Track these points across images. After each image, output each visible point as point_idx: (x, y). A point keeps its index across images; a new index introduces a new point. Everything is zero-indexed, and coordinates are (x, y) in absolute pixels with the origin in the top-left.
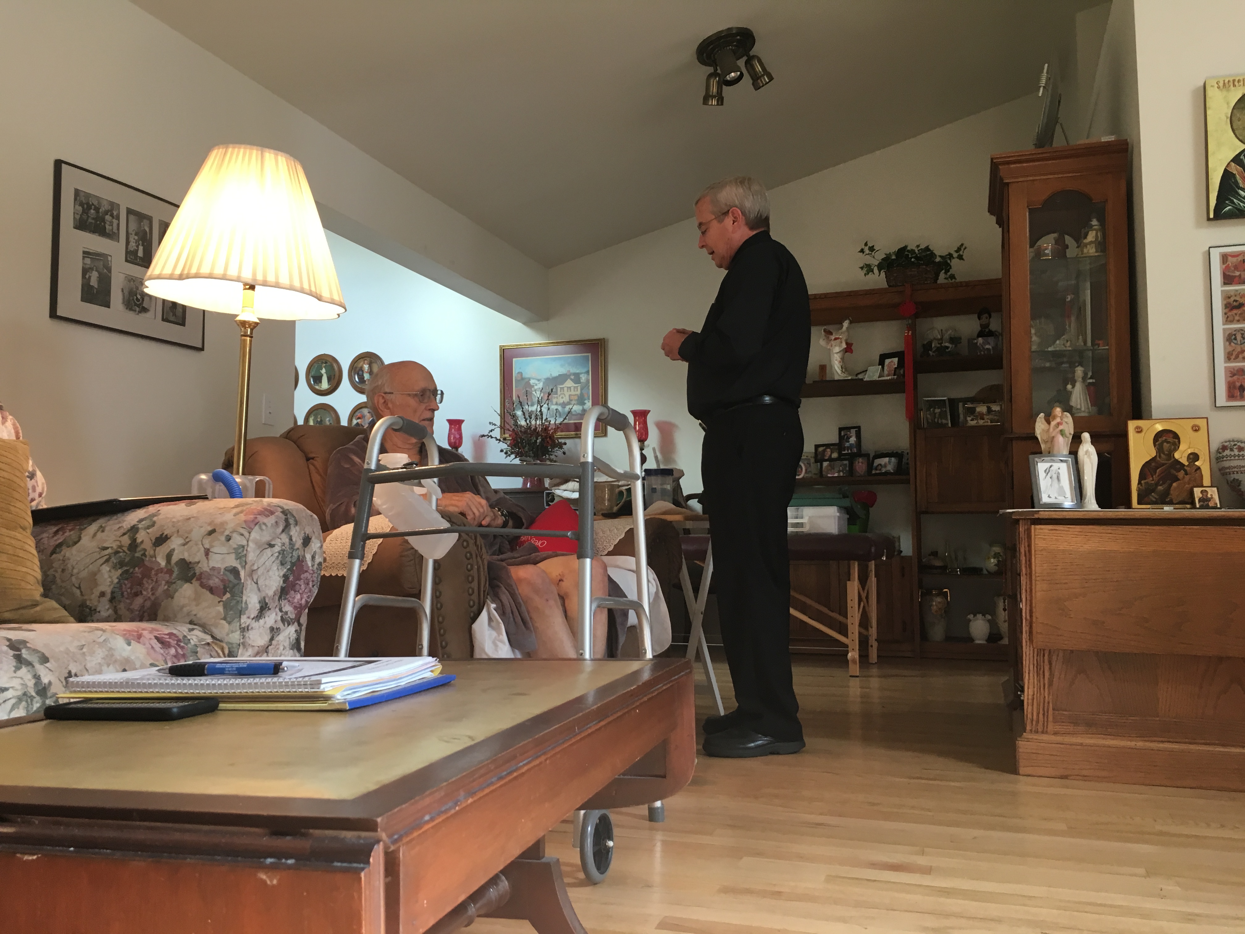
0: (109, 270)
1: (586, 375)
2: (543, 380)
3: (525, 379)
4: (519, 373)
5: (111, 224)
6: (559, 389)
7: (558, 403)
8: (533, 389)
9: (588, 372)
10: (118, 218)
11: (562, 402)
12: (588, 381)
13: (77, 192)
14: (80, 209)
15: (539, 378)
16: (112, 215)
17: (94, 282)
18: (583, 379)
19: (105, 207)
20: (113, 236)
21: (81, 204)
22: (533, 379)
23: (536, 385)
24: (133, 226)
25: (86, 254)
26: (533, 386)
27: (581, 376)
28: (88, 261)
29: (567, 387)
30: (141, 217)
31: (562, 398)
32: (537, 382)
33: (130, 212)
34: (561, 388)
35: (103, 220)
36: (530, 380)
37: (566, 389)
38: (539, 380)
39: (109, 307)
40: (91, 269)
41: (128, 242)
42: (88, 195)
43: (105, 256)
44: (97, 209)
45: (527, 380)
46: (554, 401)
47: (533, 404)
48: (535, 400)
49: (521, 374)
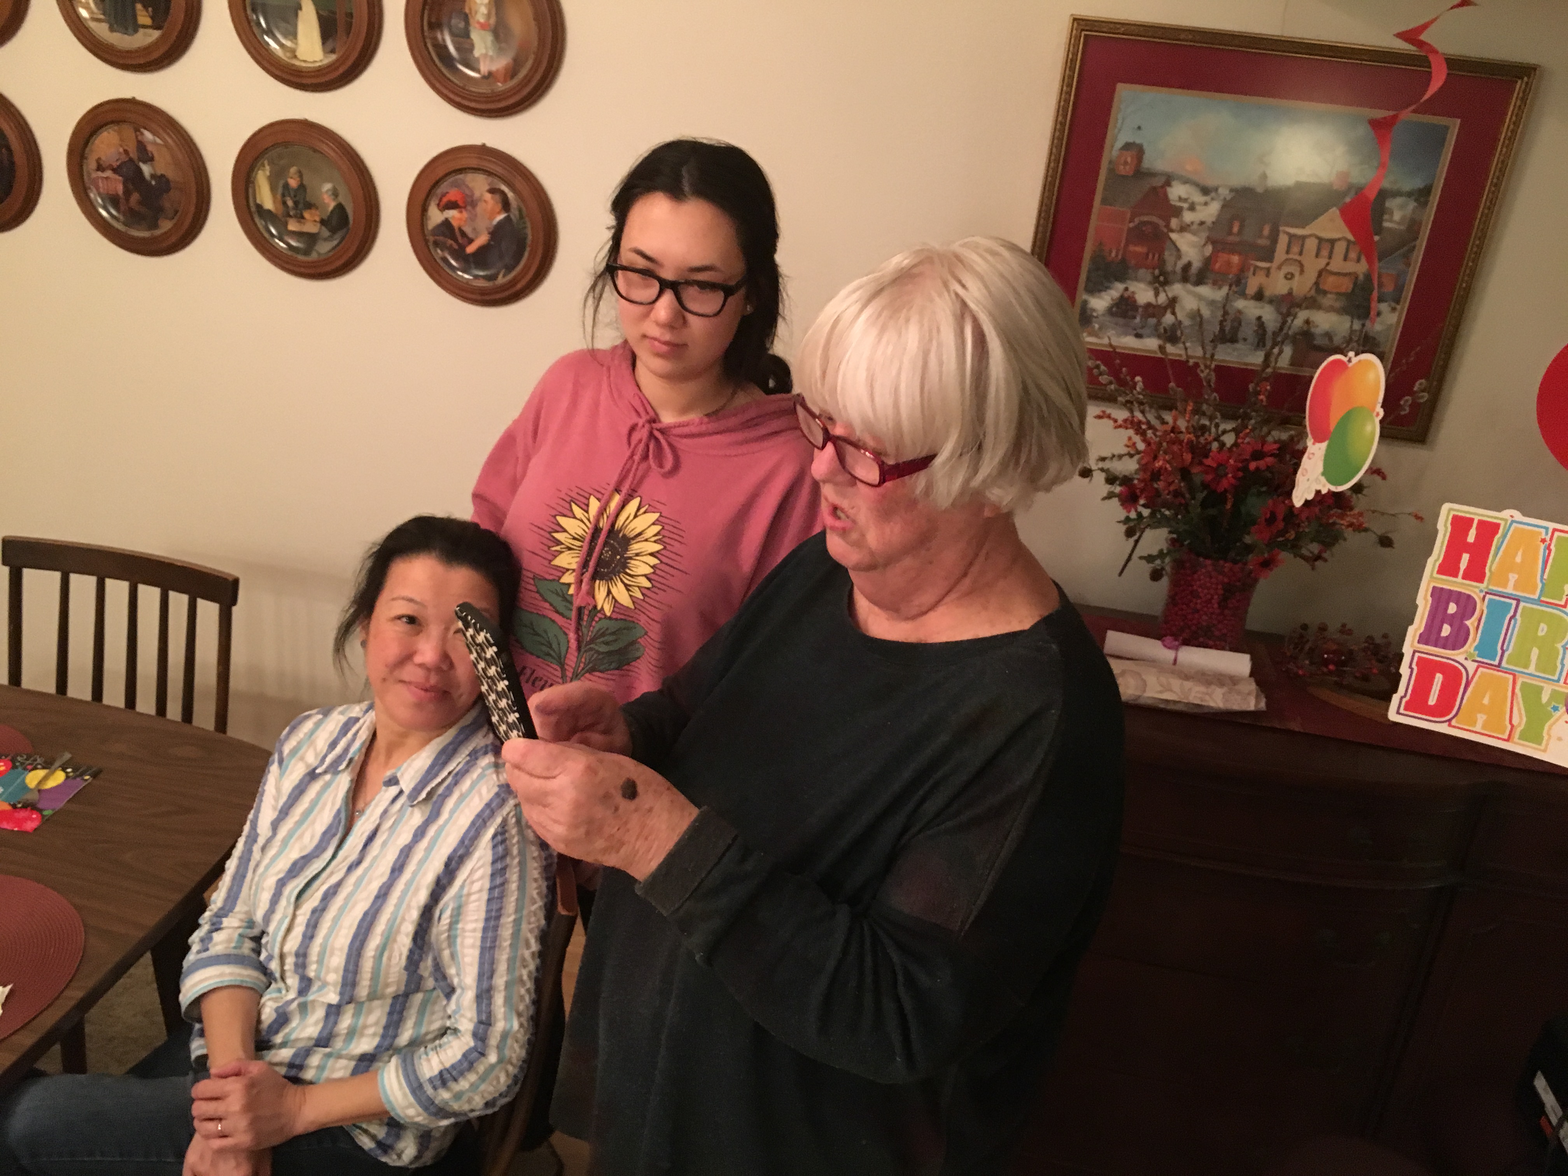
1: (1412, 205)
2: (1224, 192)
3: (1152, 174)
4: (1128, 146)
6: (1283, 240)
7: (1267, 293)
8: (1174, 223)
9: (1422, 195)
11: (1285, 291)
12: (1413, 227)
15: (1210, 182)
18: (1397, 216)
22: (1186, 181)
23: (1192, 208)
26: (1177, 212)
27: (1391, 203)
29: (1321, 240)
31: (1289, 277)
32: (1198, 198)
34: (1291, 237)
36: (1168, 183)
37: (1311, 245)
38: (1205, 191)
45: (1158, 182)
46: (1252, 287)
47: (1161, 280)
48: (1173, 265)
49: (1136, 150)
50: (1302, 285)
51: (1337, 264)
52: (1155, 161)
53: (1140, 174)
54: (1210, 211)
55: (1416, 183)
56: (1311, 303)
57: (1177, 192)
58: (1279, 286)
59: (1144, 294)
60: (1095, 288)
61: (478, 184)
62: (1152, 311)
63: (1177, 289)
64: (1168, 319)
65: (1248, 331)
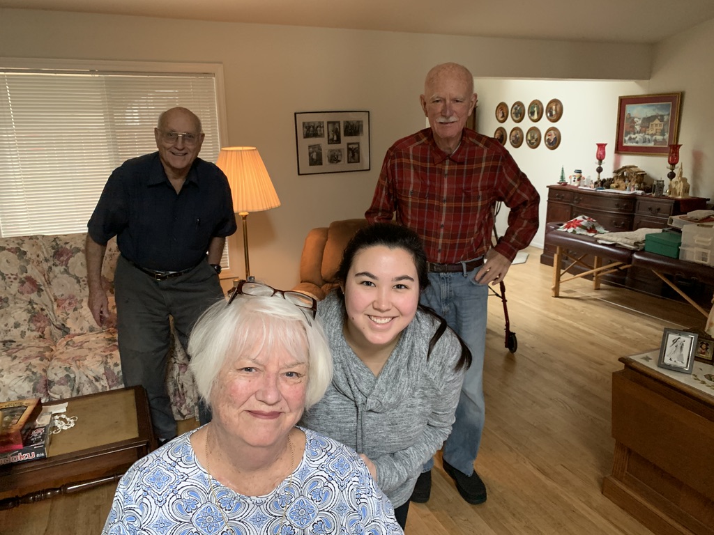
0: (321, 150)
1: (667, 116)
2: (642, 119)
5: (320, 130)
6: (650, 125)
7: (649, 134)
10: (323, 127)
12: (668, 120)
13: (304, 123)
14: (305, 130)
15: (640, 117)
16: (320, 127)
17: (314, 156)
18: (665, 118)
19: (317, 125)
20: (322, 136)
21: (306, 128)
22: (636, 118)
23: (638, 122)
24: (331, 128)
25: (309, 147)
26: (636, 123)
28: (311, 149)
29: (656, 124)
30: (334, 123)
31: (652, 131)
33: (328, 123)
34: (652, 124)
35: (316, 130)
37: (654, 125)
38: (639, 119)
39: (321, 164)
40: (313, 152)
41: (328, 136)
42: (309, 123)
43: (319, 145)
44: (313, 127)
45: (633, 118)
46: (647, 132)
47: (634, 134)
48: (636, 131)
49: (629, 114)
50: (654, 132)
51: (658, 128)
52: (632, 116)
53: (630, 118)
54: (640, 122)
55: (667, 113)
56: (655, 134)
57: (635, 120)
58: (650, 132)
59: (633, 136)
60: (626, 136)
61: (552, 132)
62: (634, 139)
63: (637, 135)
64: (637, 139)
65: (647, 140)
